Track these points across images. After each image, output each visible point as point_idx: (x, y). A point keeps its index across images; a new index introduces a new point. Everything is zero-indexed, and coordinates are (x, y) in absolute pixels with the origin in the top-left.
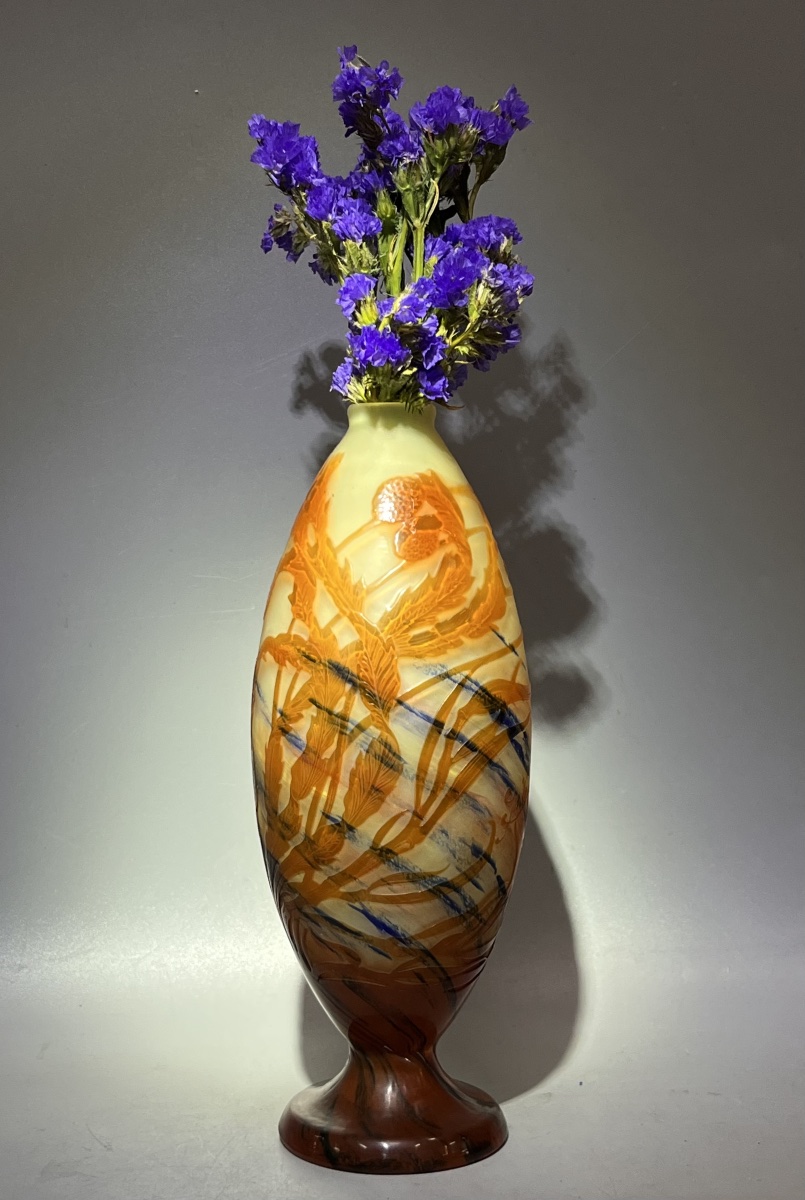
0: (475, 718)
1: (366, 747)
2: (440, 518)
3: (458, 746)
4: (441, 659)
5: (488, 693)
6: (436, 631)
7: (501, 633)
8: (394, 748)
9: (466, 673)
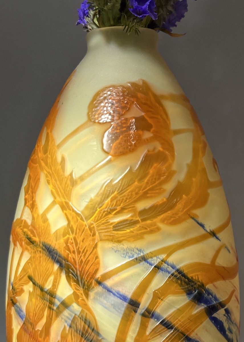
0: (171, 298)
1: (70, 322)
2: (150, 121)
3: (153, 324)
4: (138, 244)
5: (184, 275)
6: (138, 218)
7: (200, 220)
8: (93, 325)
9: (163, 256)
